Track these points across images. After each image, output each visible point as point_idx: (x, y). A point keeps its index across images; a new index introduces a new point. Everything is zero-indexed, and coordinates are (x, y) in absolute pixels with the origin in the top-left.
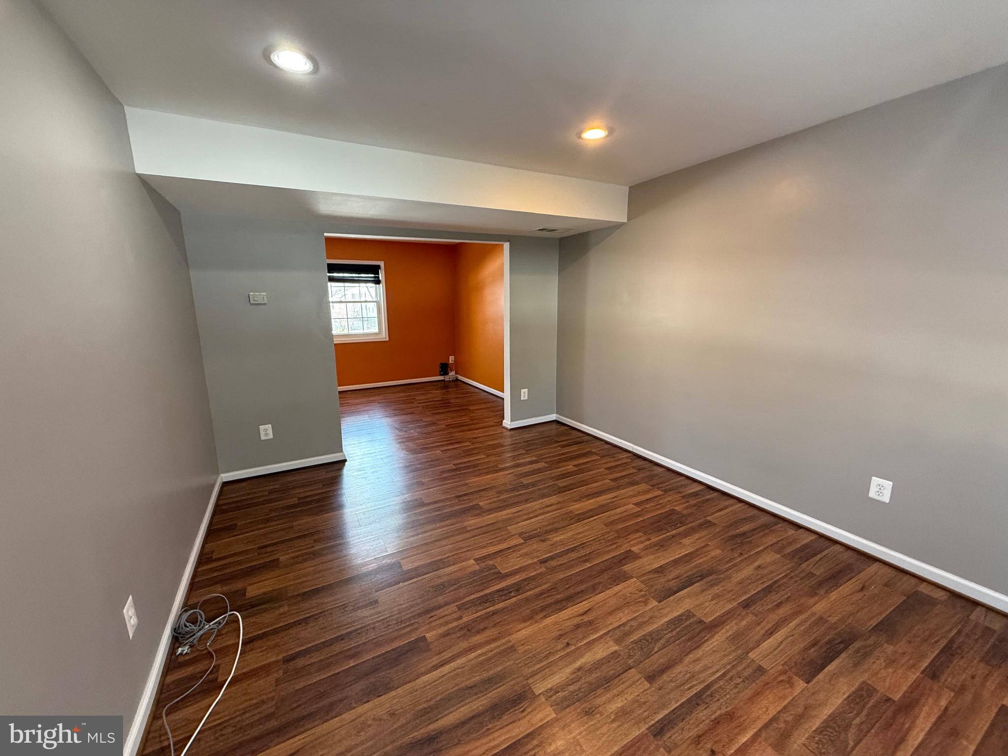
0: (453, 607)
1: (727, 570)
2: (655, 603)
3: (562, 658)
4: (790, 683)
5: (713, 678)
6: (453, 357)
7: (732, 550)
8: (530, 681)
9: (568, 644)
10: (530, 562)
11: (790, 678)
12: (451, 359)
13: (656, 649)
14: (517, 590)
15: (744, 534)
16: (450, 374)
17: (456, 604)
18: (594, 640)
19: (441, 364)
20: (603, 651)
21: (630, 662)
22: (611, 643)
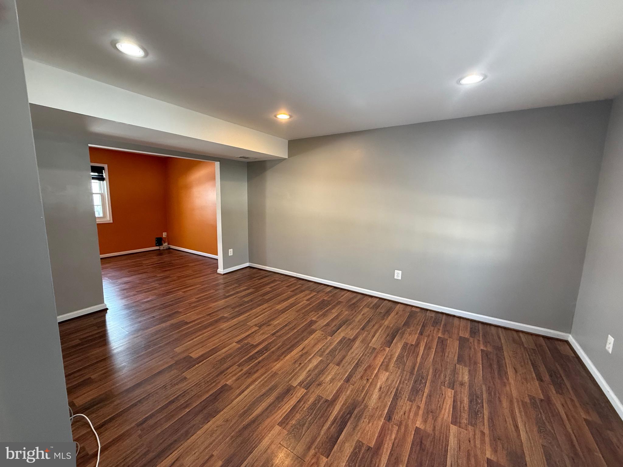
0: (235, 367)
1: (353, 318)
2: (330, 338)
3: (299, 370)
4: (384, 350)
5: (360, 357)
6: (166, 233)
7: (352, 310)
8: (290, 383)
9: (300, 364)
10: (266, 336)
11: (384, 348)
12: (164, 235)
13: (337, 354)
14: (266, 350)
15: (354, 304)
16: (164, 245)
17: (237, 364)
18: (311, 358)
19: (156, 238)
20: (316, 361)
21: (328, 361)
22: (318, 357)
